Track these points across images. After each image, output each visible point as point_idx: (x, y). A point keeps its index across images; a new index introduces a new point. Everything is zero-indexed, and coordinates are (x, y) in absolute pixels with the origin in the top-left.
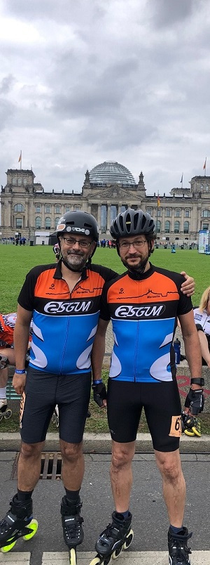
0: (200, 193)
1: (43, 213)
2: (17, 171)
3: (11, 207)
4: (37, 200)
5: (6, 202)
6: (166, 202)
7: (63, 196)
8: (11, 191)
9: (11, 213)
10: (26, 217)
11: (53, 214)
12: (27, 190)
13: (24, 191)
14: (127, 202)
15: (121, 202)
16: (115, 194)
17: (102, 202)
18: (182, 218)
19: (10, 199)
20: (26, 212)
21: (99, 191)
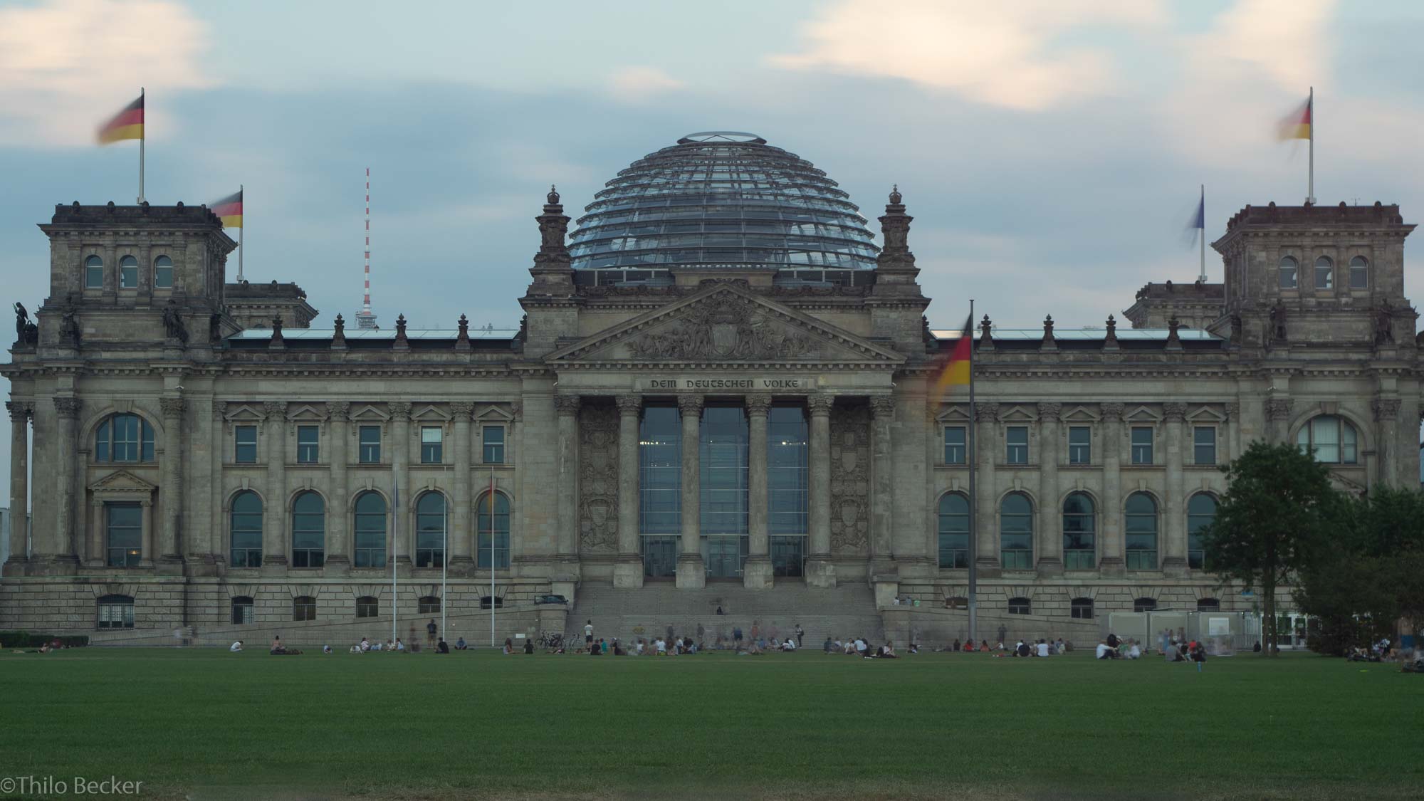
0: (1279, 314)
1: (276, 466)
2: (111, 215)
3: (75, 432)
4: (236, 390)
5: (45, 405)
6: (1063, 373)
7: (398, 356)
8: (72, 335)
9: (75, 474)
10: (169, 494)
11: (337, 472)
12: (175, 327)
13: (156, 333)
14: (803, 382)
15: (762, 383)
16: (724, 335)
17: (643, 383)
18: (1175, 475)
19: (65, 385)
20: (168, 463)
21: (623, 317)
